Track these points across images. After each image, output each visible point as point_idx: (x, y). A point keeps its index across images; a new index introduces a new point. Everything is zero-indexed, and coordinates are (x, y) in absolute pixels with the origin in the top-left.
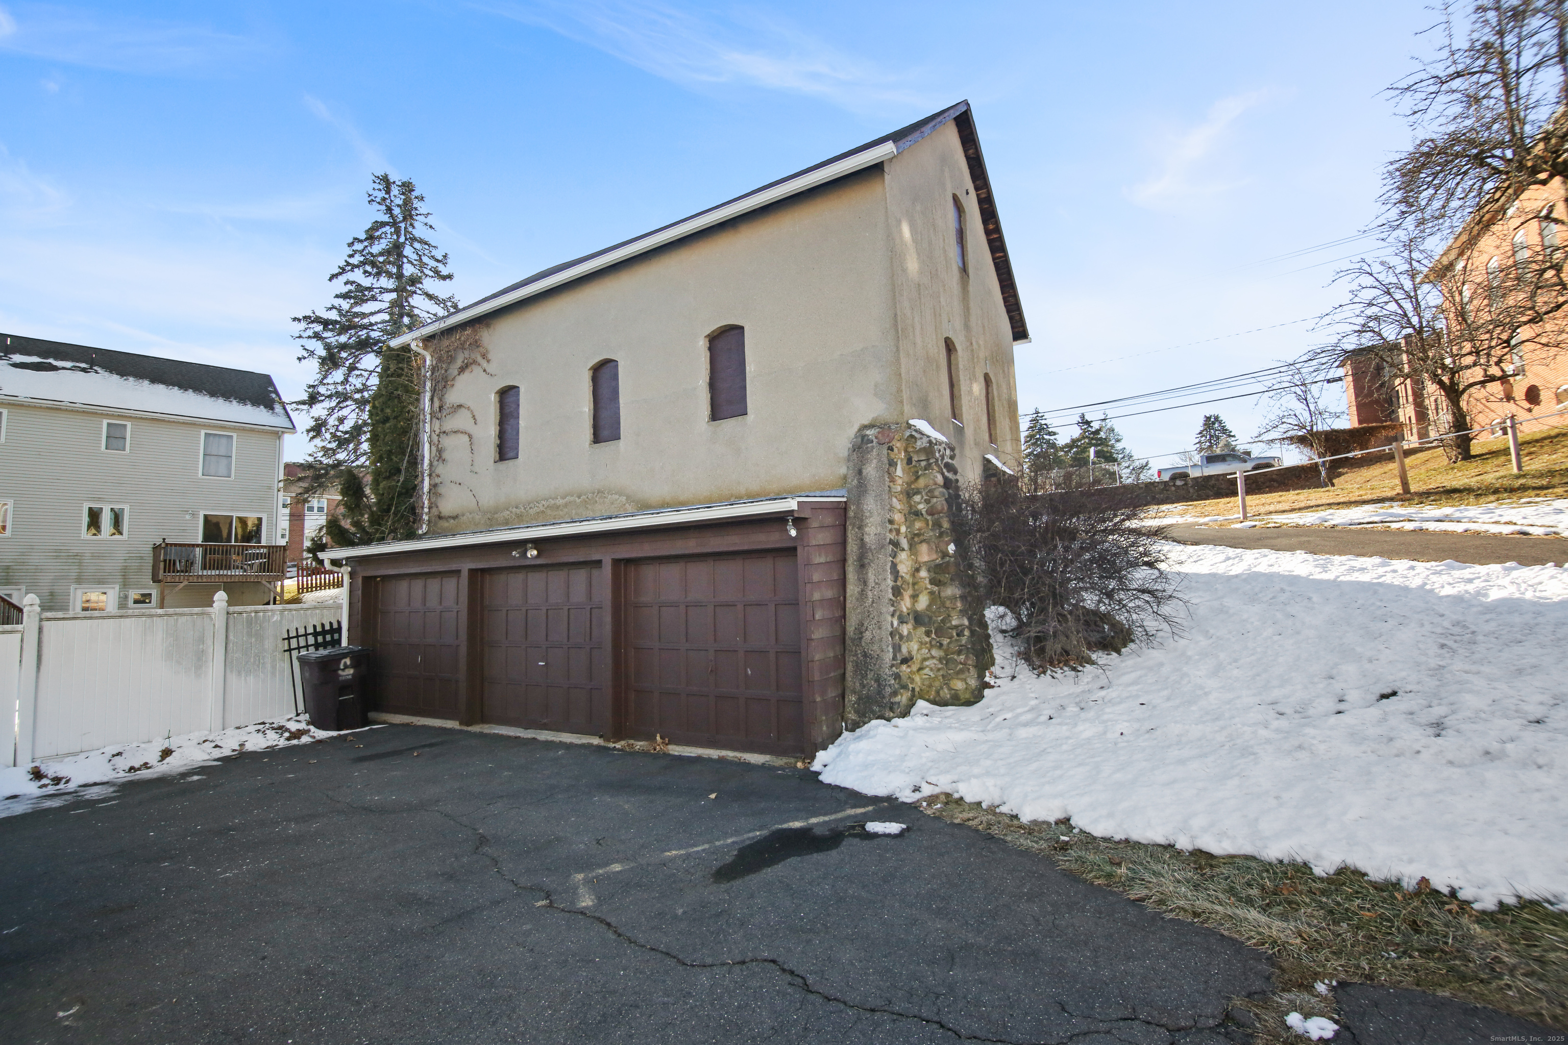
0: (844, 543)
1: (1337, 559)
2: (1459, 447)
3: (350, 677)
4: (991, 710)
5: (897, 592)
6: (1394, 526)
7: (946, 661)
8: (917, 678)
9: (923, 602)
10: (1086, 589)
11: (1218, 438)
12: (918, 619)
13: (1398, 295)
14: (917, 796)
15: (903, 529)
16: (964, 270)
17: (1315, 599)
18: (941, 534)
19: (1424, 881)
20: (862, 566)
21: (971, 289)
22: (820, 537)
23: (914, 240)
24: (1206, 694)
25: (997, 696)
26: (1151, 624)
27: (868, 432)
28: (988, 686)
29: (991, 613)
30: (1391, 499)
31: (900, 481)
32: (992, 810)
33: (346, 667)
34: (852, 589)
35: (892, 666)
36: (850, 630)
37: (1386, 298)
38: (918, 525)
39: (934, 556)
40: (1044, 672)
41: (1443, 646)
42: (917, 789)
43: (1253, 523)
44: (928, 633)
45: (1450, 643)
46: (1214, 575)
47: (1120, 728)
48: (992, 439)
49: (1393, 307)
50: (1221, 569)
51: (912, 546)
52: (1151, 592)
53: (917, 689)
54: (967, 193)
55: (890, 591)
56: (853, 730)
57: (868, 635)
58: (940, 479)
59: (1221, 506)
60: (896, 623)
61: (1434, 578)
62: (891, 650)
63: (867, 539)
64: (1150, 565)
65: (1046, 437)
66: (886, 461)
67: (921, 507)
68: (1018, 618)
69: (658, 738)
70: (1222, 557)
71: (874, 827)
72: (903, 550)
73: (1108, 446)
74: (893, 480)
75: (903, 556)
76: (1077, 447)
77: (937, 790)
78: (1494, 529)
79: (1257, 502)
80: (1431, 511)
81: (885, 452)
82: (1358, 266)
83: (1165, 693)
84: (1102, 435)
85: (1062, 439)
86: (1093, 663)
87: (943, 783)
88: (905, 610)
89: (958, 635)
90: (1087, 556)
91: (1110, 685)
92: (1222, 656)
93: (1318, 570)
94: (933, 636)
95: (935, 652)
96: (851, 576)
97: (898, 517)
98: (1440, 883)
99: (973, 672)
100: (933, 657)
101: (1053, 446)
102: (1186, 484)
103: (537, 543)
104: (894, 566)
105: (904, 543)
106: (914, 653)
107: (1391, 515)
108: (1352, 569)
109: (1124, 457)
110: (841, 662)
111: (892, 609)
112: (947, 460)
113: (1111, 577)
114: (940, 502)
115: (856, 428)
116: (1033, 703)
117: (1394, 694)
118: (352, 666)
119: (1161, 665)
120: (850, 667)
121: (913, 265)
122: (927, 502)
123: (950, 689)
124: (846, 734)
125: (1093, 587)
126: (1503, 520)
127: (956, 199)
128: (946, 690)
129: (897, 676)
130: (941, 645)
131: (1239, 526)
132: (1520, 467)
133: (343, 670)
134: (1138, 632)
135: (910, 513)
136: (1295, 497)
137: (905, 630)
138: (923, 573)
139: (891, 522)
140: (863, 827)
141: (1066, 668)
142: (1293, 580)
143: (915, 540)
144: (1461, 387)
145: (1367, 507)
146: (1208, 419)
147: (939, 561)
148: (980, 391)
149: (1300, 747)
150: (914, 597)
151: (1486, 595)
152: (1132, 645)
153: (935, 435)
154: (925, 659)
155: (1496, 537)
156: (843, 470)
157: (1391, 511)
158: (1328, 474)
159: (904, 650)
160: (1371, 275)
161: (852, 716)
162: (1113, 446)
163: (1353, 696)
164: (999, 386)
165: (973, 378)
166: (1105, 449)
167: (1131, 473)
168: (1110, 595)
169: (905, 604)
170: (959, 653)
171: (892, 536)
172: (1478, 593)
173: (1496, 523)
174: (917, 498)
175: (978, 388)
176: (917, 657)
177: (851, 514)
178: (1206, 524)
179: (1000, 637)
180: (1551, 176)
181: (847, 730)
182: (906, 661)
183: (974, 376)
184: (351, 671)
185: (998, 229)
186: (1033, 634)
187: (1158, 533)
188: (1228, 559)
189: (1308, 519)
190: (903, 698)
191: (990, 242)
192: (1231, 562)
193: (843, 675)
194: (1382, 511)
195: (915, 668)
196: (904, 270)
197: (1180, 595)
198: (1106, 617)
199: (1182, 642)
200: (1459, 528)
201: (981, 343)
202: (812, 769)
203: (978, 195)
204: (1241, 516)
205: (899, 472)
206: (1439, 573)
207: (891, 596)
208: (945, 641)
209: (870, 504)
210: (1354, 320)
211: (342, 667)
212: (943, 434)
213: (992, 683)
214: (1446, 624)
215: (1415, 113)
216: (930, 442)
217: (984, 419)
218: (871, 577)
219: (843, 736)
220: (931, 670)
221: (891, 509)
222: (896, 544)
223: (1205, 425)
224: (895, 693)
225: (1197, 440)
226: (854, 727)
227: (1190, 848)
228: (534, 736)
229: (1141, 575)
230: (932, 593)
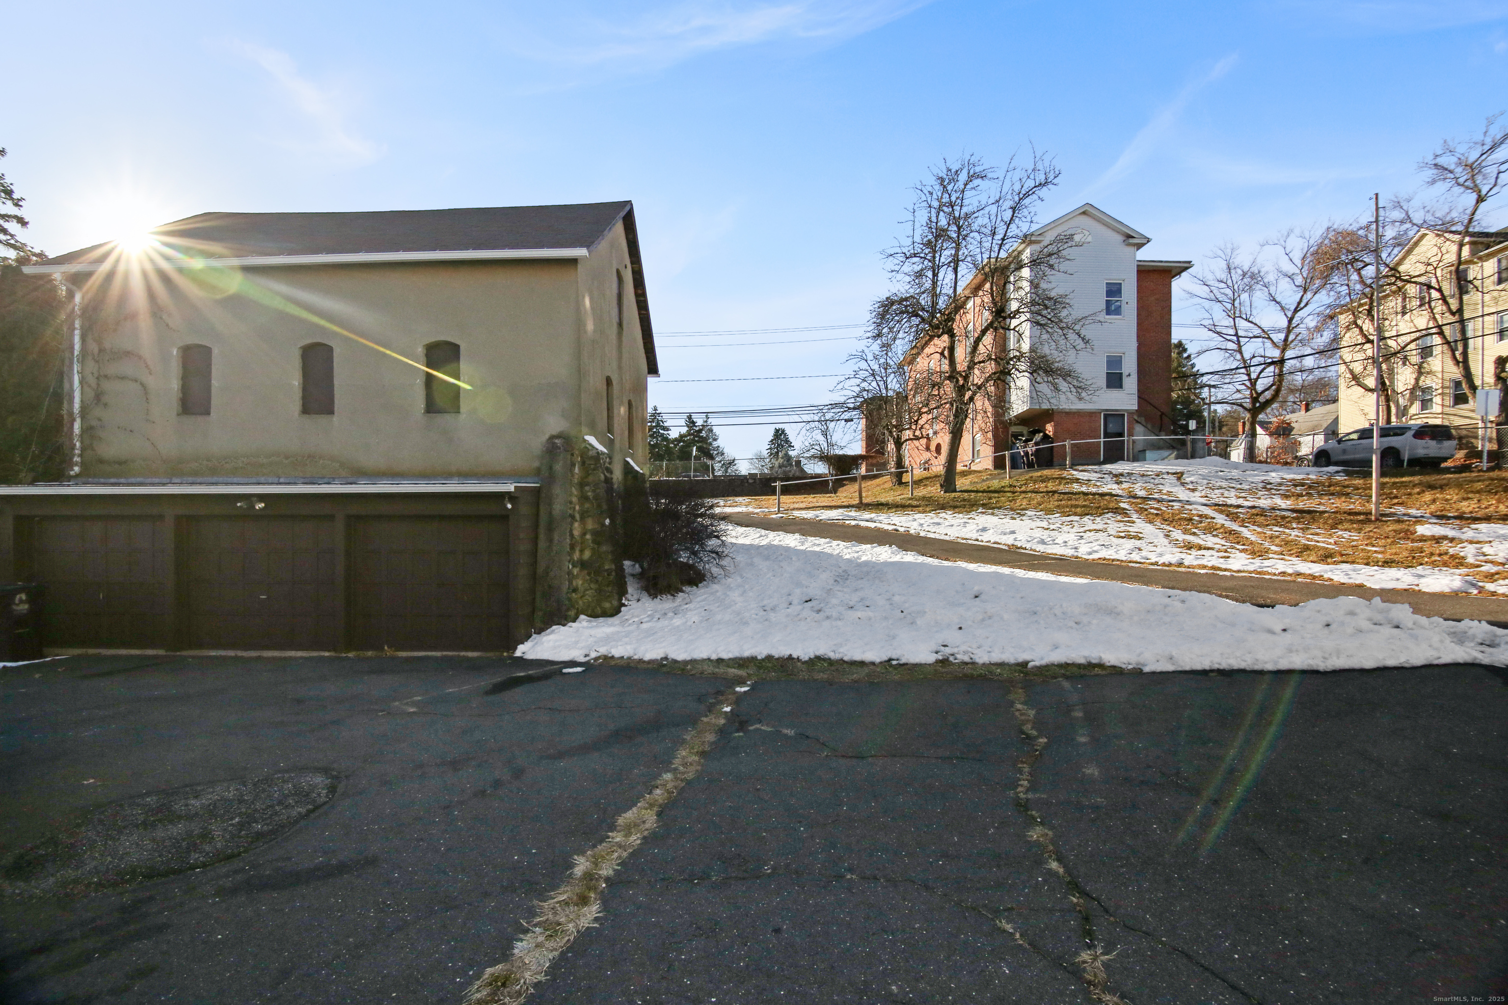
0: (537, 515)
1: (810, 539)
2: (897, 477)
3: (25, 612)
4: (626, 617)
5: (572, 547)
6: (847, 522)
7: (599, 591)
8: (580, 602)
9: (587, 554)
10: (682, 550)
11: (783, 446)
12: (583, 564)
13: (878, 378)
14: (587, 659)
15: (577, 508)
16: (620, 324)
17: (793, 559)
18: (602, 513)
19: (791, 655)
20: (550, 529)
21: (624, 339)
22: (525, 509)
23: (592, 308)
24: (736, 604)
25: (629, 610)
26: (715, 570)
27: (556, 441)
28: (624, 605)
29: (627, 563)
30: (853, 506)
31: (576, 476)
32: (629, 658)
33: (21, 601)
34: (542, 544)
35: (568, 593)
36: (540, 570)
37: (872, 378)
38: (587, 505)
39: (596, 526)
40: (656, 597)
41: (836, 581)
42: (586, 656)
43: (782, 515)
44: (589, 574)
45: (838, 579)
46: (751, 545)
47: (693, 619)
48: (631, 446)
49: (874, 384)
50: (756, 542)
51: (583, 519)
52: (717, 553)
53: (580, 609)
54: (626, 267)
55: (568, 546)
56: (539, 633)
57: (552, 574)
58: (602, 477)
59: (771, 501)
60: (571, 567)
61: (845, 550)
62: (567, 583)
63: (554, 512)
64: (718, 537)
65: (662, 432)
66: (569, 462)
67: (589, 494)
68: (641, 567)
69: (386, 648)
70: (758, 535)
71: (565, 671)
72: (577, 521)
73: (707, 443)
74: (573, 476)
75: (576, 525)
76: (684, 441)
77: (599, 654)
78: (886, 527)
79: (791, 500)
80: (867, 515)
81: (569, 457)
82: (860, 354)
83: (717, 605)
84: (703, 434)
85: (674, 434)
86: (683, 591)
87: (603, 651)
88: (576, 559)
89: (608, 575)
90: (684, 530)
91: (691, 602)
92: (747, 586)
93: (800, 544)
94: (592, 575)
95: (592, 586)
96: (542, 536)
97: (575, 500)
98: (795, 656)
99: (616, 597)
100: (591, 589)
101: (666, 439)
102: (755, 482)
103: (261, 497)
104: (571, 531)
105: (577, 516)
106: (579, 586)
107: (848, 516)
108: (814, 545)
109: (718, 453)
110: (533, 592)
111: (569, 558)
112: (607, 465)
113: (696, 544)
114: (601, 491)
115: (547, 436)
116: (649, 613)
117: (810, 600)
118: (28, 601)
119: (717, 591)
120: (538, 595)
121: (590, 326)
122: (594, 491)
123: (601, 608)
124: (534, 636)
125: (687, 549)
126: (892, 523)
127: (618, 272)
128: (599, 609)
129: (570, 600)
130: (597, 581)
131: (774, 516)
132: (912, 494)
133: (18, 605)
134: (708, 575)
135: (581, 497)
136: (811, 500)
137: (575, 571)
138: (588, 537)
139: (571, 502)
140: (561, 671)
141: (668, 595)
142: (787, 549)
143: (584, 515)
144: (903, 440)
145: (840, 510)
146: (777, 431)
147: (599, 529)
148: (625, 412)
149: (766, 620)
150: (582, 551)
151: (860, 559)
152: (705, 583)
153: (601, 448)
154: (587, 590)
155: (886, 531)
156: (536, 464)
157: (850, 514)
158: (833, 486)
159: (574, 583)
160: (866, 361)
161: (539, 625)
162: (711, 444)
163: (795, 602)
164: (637, 408)
165: (621, 404)
166: (705, 446)
167: (722, 467)
168: (695, 553)
169: (576, 556)
170: (608, 586)
171: (570, 512)
172: (858, 558)
173: (889, 524)
174: (587, 488)
175: (623, 410)
176: (581, 589)
177: (543, 495)
178: (757, 514)
179: (631, 578)
180: (942, 334)
181: (535, 633)
182: (575, 590)
183: (622, 402)
184: (26, 606)
185: (644, 294)
186: (651, 574)
187: (725, 518)
188: (761, 536)
189: (809, 515)
190: (572, 613)
191: (638, 302)
192: (762, 538)
193: (534, 599)
194: (847, 513)
195: (579, 595)
196: (585, 332)
197: (731, 555)
198: (691, 567)
199: (730, 580)
200: (872, 525)
201: (627, 378)
202: (515, 655)
203: (632, 268)
204: (777, 509)
205: (577, 470)
206: (847, 548)
207: (568, 549)
208: (600, 579)
209: (557, 490)
210: (852, 388)
211: (17, 601)
212: (605, 447)
213: (626, 603)
214: (840, 571)
215: (892, 271)
216: (598, 453)
217: (627, 433)
218: (556, 537)
219: (533, 637)
220: (590, 596)
221: (571, 495)
222: (573, 517)
223: (774, 435)
224: (568, 610)
225: (769, 447)
226: (539, 631)
227: (716, 658)
228: (259, 654)
229: (712, 543)
230: (593, 549)
